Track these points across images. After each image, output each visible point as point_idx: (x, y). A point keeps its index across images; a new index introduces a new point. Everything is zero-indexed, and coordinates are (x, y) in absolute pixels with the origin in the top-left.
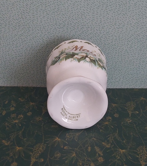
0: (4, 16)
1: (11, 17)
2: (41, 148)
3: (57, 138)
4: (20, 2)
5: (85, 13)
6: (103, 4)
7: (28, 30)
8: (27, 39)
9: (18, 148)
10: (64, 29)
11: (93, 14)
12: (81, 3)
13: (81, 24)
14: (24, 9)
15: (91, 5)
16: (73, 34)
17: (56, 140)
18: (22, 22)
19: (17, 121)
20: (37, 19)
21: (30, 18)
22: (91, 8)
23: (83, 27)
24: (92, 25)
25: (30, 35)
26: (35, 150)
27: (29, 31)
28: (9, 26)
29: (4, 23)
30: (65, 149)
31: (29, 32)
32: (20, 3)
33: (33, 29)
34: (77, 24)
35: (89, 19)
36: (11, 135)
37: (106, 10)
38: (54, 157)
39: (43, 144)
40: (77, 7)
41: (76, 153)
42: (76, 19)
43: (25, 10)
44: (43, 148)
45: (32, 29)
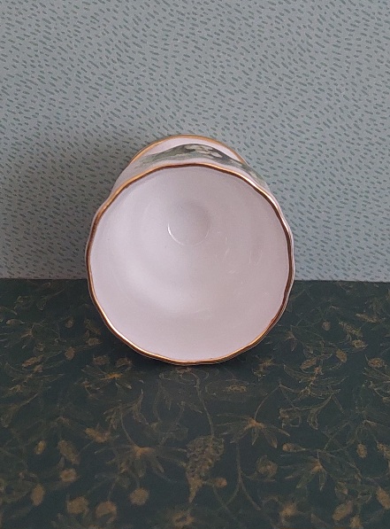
0: (64, 55)
1: (84, 58)
2: (210, 450)
3: (254, 422)
4: (115, 11)
5: (311, 46)
6: (367, 17)
7: (136, 99)
8: (131, 127)
9: (139, 451)
10: (244, 96)
11: (337, 50)
12: (301, 16)
13: (300, 80)
14: (128, 34)
15: (331, 22)
16: (272, 110)
17: (250, 426)
18: (120, 72)
19: (116, 376)
20: (166, 62)
21: (143, 62)
22: (329, 31)
23: (304, 88)
24: (332, 82)
25: (142, 115)
26: (194, 455)
27: (138, 101)
28: (79, 84)
29: (62, 75)
30: (284, 452)
31: (136, 105)
32: (116, 15)
33: (151, 96)
34: (286, 79)
35: (322, 63)
36: (107, 415)
37: (376, 37)
38: (256, 473)
39: (213, 436)
40: (289, 25)
41: (323, 463)
42: (283, 63)
43: (130, 36)
44: (216, 449)
45: (149, 94)
